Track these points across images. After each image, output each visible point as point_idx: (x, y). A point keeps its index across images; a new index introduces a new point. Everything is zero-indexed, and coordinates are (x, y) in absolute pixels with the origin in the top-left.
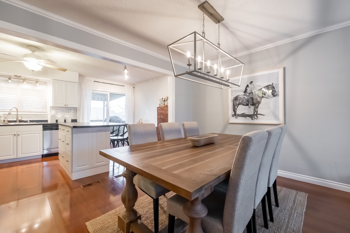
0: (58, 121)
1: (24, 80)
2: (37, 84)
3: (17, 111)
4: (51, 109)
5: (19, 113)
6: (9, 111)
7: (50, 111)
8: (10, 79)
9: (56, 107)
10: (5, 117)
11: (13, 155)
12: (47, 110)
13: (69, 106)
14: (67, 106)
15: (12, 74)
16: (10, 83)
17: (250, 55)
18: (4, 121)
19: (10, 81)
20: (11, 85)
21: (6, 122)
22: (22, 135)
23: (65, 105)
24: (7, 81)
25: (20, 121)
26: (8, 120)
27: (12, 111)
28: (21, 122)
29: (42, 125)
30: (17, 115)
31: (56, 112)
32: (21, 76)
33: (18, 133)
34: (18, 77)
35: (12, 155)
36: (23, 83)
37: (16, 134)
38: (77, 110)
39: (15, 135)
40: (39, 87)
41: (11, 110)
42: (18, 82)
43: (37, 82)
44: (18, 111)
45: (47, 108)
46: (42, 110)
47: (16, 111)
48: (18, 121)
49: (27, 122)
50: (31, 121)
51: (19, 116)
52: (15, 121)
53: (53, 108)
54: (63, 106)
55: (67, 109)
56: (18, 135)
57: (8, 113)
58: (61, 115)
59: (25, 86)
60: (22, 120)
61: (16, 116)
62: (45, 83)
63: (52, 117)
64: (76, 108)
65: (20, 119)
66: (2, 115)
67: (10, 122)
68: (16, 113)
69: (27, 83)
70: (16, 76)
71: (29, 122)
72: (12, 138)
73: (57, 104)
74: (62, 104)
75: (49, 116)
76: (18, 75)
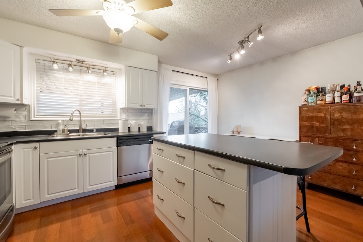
0: (131, 130)
1: (89, 68)
2: (105, 74)
4: (121, 112)
6: (70, 115)
7: (121, 115)
8: (70, 65)
9: (128, 109)
10: (65, 124)
11: (78, 188)
12: (117, 113)
13: (146, 107)
14: (144, 107)
16: (70, 72)
18: (64, 131)
19: (71, 69)
20: (72, 76)
21: (66, 132)
22: (90, 155)
23: (141, 106)
24: (67, 69)
25: (85, 131)
26: (69, 129)
27: (74, 115)
28: (85, 133)
29: (116, 138)
30: (80, 121)
31: (128, 116)
32: (85, 61)
33: (85, 152)
34: (80, 63)
35: (76, 188)
36: (86, 73)
37: (81, 153)
38: (152, 113)
39: (80, 155)
40: (108, 79)
41: (72, 114)
42: (81, 72)
43: (105, 71)
44: (82, 115)
45: (116, 110)
46: (110, 113)
47: (79, 115)
48: (81, 131)
49: (91, 131)
50: (98, 130)
51: (83, 123)
52: (78, 131)
53: (124, 110)
54: (138, 106)
55: (143, 111)
56: (85, 155)
57: (69, 119)
58: (134, 121)
59: (90, 77)
60: (87, 128)
61: (78, 123)
62: (114, 73)
63: (124, 123)
64: (152, 109)
65: (84, 126)
66: (61, 122)
67: (70, 131)
68: (79, 119)
69: (92, 72)
70: (78, 60)
71: (95, 131)
72: (76, 159)
73: (132, 104)
74: (138, 104)
75: (120, 122)
76: (81, 58)
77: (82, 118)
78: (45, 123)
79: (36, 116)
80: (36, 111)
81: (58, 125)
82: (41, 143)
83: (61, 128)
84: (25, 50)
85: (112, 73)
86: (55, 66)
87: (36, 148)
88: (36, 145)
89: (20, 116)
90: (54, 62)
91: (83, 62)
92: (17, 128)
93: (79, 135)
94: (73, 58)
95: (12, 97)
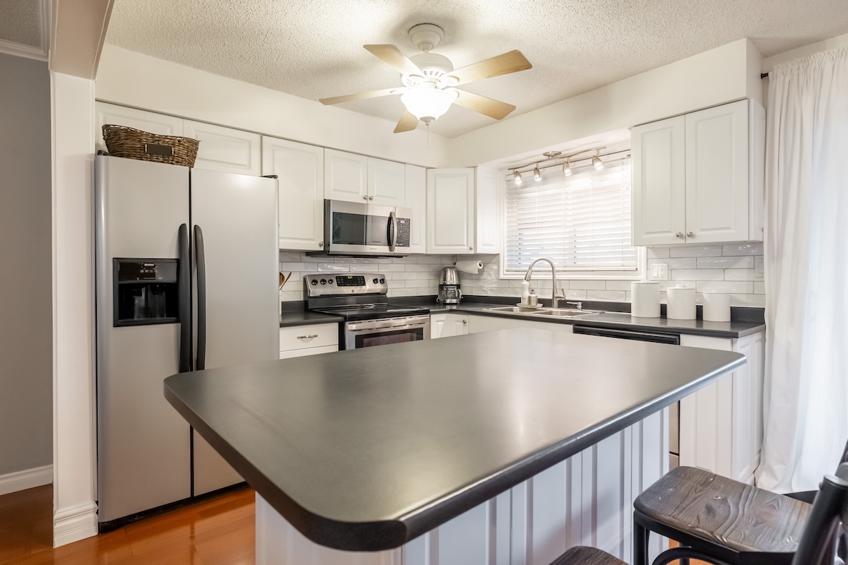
2: (597, 164)
3: (553, 271)
4: (648, 260)
5: (558, 277)
6: (526, 268)
7: (647, 268)
8: (536, 170)
12: (639, 261)
14: (690, 241)
19: (537, 178)
21: (534, 304)
23: (681, 236)
25: (563, 304)
27: (534, 269)
29: (572, 326)
30: (554, 281)
31: (670, 269)
41: (531, 267)
43: (595, 158)
44: (556, 269)
45: (637, 252)
46: (620, 262)
47: (551, 269)
48: (556, 303)
49: (575, 307)
50: (586, 305)
51: (558, 286)
52: (550, 303)
53: (657, 252)
54: (670, 238)
55: (701, 252)
60: (565, 299)
61: (549, 287)
62: (628, 154)
65: (561, 294)
66: (526, 282)
68: (550, 277)
70: (548, 155)
71: (580, 306)
73: (648, 236)
74: (669, 232)
76: (552, 149)
78: (515, 284)
79: (505, 273)
80: (506, 264)
82: (470, 316)
83: (527, 294)
84: (479, 169)
85: (624, 155)
86: (518, 181)
87: (464, 322)
88: (466, 317)
89: (491, 273)
90: (516, 173)
91: (557, 154)
92: (489, 292)
93: (550, 313)
94: (538, 154)
95: (464, 245)
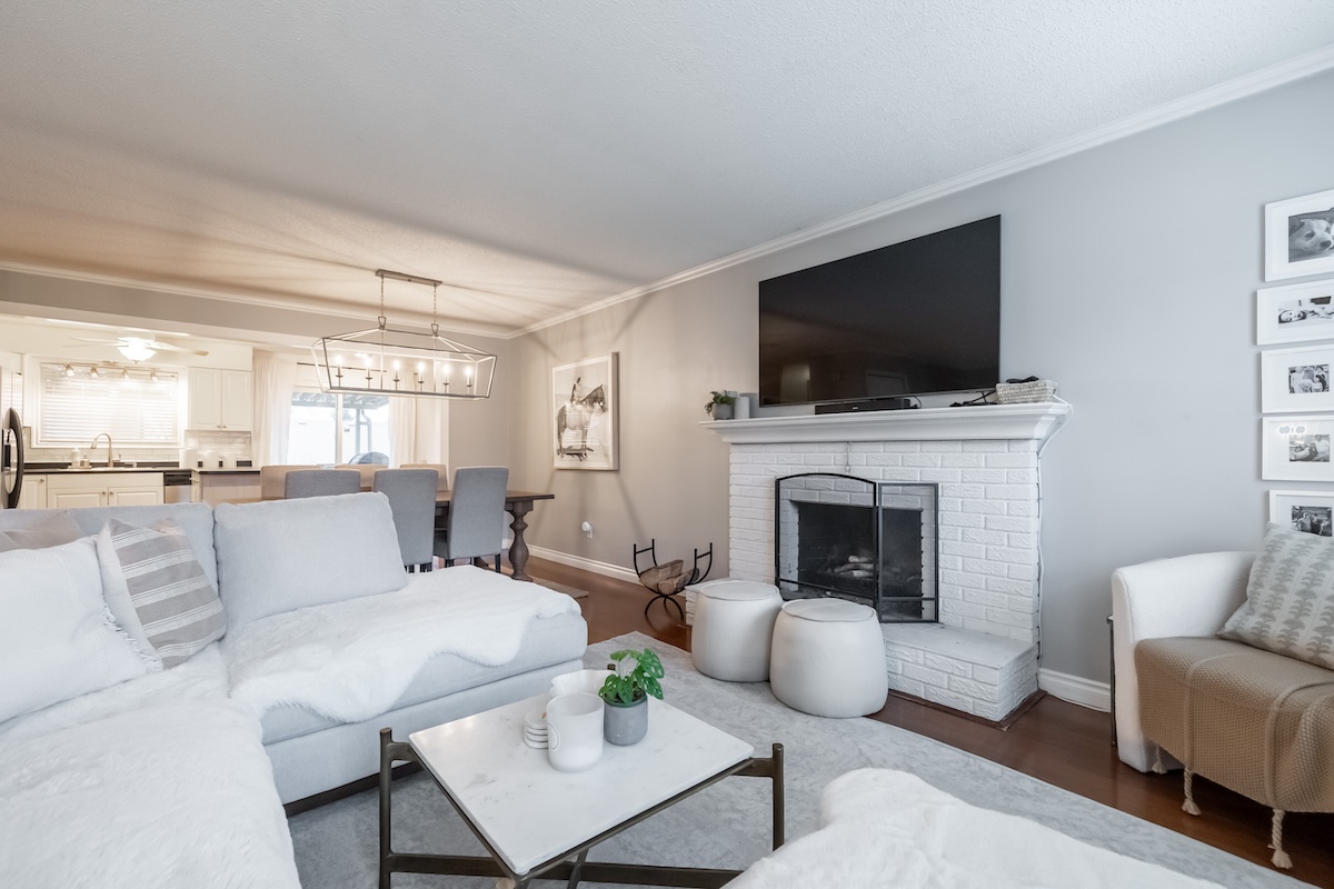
0: (204, 464)
1: (124, 370)
2: (155, 378)
3: (110, 442)
4: (186, 437)
6: (93, 441)
7: (186, 442)
8: (94, 370)
9: (200, 431)
10: (85, 454)
12: (178, 438)
13: (230, 428)
14: (224, 429)
15: (98, 359)
16: (94, 378)
17: (582, 319)
18: (82, 463)
19: (95, 374)
20: (98, 383)
21: (86, 465)
22: (120, 494)
23: (219, 427)
24: (89, 374)
25: (116, 464)
26: (91, 461)
27: (98, 441)
28: (120, 467)
29: (162, 473)
30: (110, 449)
31: (200, 443)
32: (117, 362)
33: (111, 490)
34: (109, 365)
36: (122, 377)
37: (106, 491)
38: (250, 438)
39: (104, 493)
40: (159, 385)
41: (96, 440)
42: (112, 376)
43: (152, 375)
44: (112, 441)
45: (176, 432)
46: (166, 438)
47: (108, 441)
48: (112, 464)
49: (131, 466)
50: (139, 465)
51: (114, 453)
52: (106, 465)
53: (191, 433)
54: (213, 428)
55: (226, 435)
56: (112, 493)
57: (90, 446)
58: (210, 452)
59: (128, 383)
60: (121, 461)
61: (107, 453)
62: (174, 375)
63: (189, 454)
64: (250, 432)
65: (116, 458)
66: (77, 451)
67: (93, 465)
68: (107, 446)
69: (132, 376)
70: (106, 362)
72: (98, 500)
73: (201, 424)
74: (213, 424)
75: (181, 453)
76: (112, 360)
77: (113, 446)
79: (39, 442)
80: (39, 436)
81: (73, 455)
82: (49, 476)
83: (78, 461)
84: (26, 357)
86: (70, 373)
87: (42, 481)
88: (43, 477)
90: (68, 367)
91: (115, 364)
93: (106, 469)
